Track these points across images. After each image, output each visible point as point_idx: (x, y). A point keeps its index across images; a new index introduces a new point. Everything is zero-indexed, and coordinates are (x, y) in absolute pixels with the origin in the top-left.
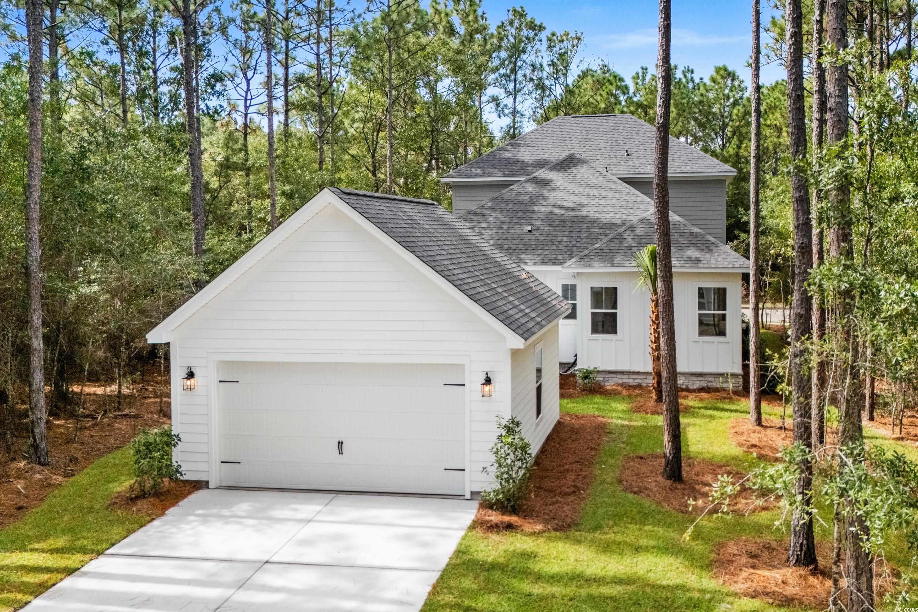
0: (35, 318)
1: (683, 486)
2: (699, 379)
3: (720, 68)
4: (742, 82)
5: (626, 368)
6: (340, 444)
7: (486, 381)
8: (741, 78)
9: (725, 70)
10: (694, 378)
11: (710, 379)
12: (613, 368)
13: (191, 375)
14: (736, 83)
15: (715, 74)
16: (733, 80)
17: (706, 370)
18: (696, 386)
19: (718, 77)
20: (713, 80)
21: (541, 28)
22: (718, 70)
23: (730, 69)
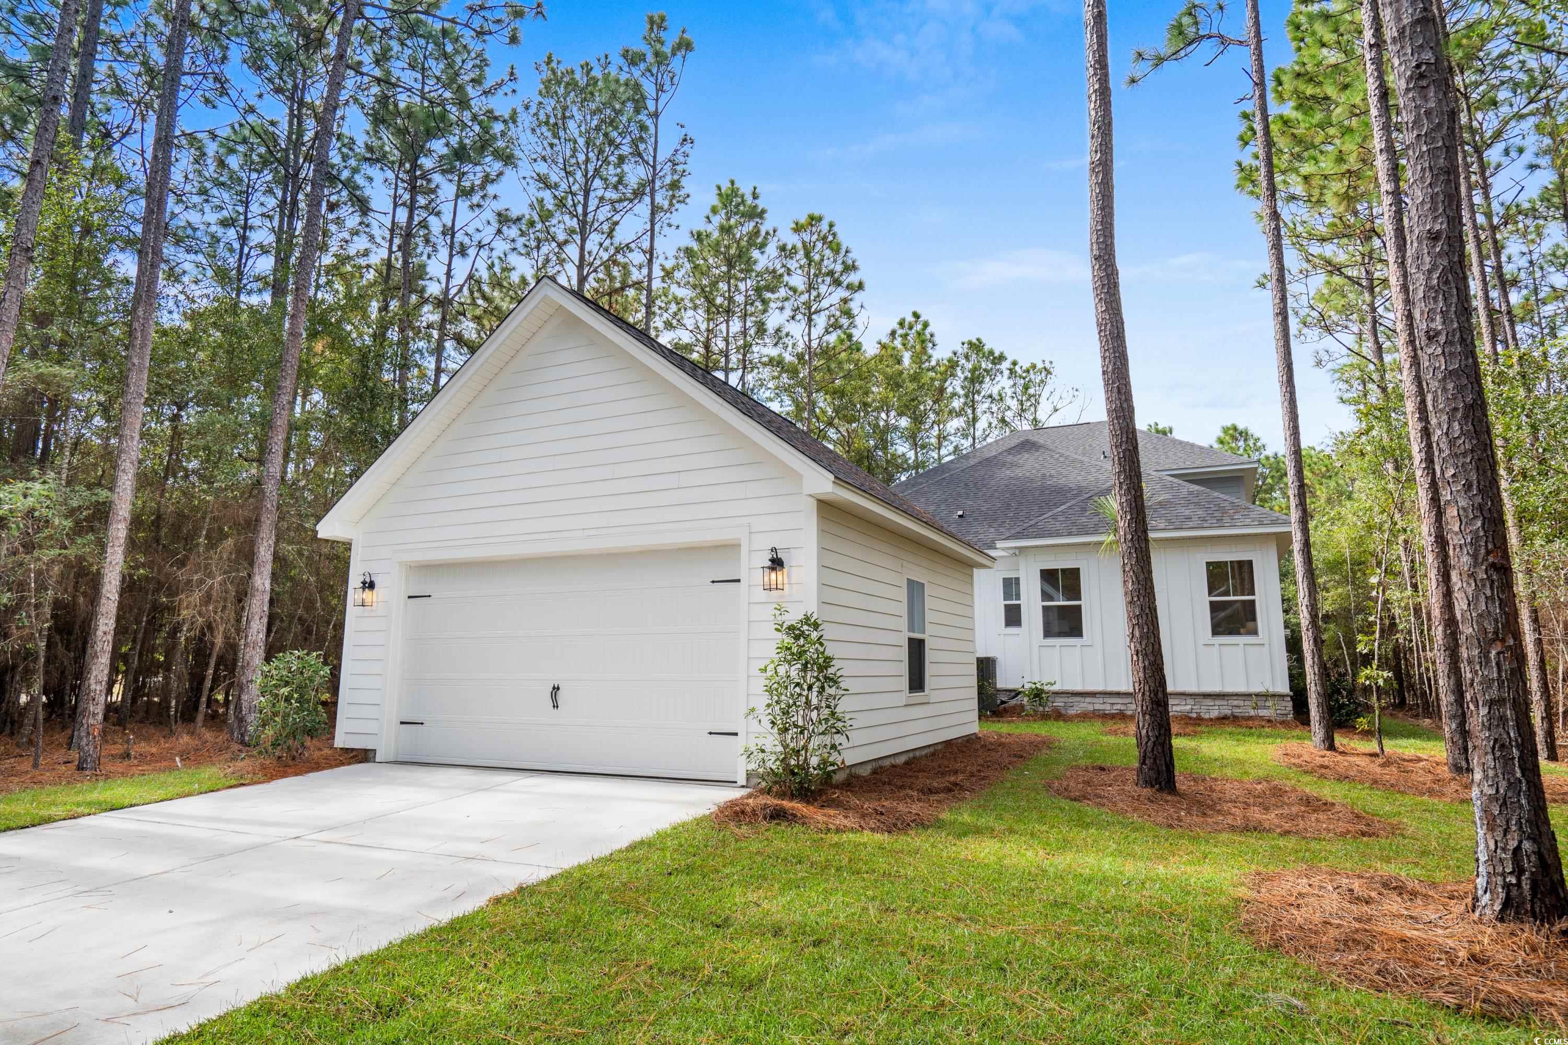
0: (262, 549)
1: (1176, 799)
2: (1218, 702)
3: (1228, 429)
4: (1257, 440)
5: (1100, 688)
6: (556, 689)
7: (773, 561)
8: (1256, 435)
9: (1235, 429)
10: (1209, 702)
11: (1236, 703)
12: (1078, 688)
13: (371, 586)
14: (1251, 443)
15: (1222, 435)
16: (1246, 440)
17: (1229, 689)
18: (1214, 714)
19: (1227, 438)
20: (1221, 442)
21: (1002, 358)
22: (1225, 430)
23: (1241, 427)
